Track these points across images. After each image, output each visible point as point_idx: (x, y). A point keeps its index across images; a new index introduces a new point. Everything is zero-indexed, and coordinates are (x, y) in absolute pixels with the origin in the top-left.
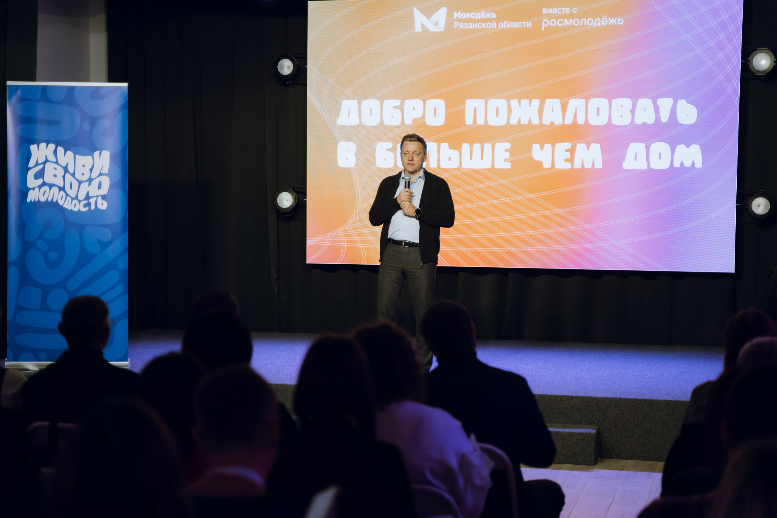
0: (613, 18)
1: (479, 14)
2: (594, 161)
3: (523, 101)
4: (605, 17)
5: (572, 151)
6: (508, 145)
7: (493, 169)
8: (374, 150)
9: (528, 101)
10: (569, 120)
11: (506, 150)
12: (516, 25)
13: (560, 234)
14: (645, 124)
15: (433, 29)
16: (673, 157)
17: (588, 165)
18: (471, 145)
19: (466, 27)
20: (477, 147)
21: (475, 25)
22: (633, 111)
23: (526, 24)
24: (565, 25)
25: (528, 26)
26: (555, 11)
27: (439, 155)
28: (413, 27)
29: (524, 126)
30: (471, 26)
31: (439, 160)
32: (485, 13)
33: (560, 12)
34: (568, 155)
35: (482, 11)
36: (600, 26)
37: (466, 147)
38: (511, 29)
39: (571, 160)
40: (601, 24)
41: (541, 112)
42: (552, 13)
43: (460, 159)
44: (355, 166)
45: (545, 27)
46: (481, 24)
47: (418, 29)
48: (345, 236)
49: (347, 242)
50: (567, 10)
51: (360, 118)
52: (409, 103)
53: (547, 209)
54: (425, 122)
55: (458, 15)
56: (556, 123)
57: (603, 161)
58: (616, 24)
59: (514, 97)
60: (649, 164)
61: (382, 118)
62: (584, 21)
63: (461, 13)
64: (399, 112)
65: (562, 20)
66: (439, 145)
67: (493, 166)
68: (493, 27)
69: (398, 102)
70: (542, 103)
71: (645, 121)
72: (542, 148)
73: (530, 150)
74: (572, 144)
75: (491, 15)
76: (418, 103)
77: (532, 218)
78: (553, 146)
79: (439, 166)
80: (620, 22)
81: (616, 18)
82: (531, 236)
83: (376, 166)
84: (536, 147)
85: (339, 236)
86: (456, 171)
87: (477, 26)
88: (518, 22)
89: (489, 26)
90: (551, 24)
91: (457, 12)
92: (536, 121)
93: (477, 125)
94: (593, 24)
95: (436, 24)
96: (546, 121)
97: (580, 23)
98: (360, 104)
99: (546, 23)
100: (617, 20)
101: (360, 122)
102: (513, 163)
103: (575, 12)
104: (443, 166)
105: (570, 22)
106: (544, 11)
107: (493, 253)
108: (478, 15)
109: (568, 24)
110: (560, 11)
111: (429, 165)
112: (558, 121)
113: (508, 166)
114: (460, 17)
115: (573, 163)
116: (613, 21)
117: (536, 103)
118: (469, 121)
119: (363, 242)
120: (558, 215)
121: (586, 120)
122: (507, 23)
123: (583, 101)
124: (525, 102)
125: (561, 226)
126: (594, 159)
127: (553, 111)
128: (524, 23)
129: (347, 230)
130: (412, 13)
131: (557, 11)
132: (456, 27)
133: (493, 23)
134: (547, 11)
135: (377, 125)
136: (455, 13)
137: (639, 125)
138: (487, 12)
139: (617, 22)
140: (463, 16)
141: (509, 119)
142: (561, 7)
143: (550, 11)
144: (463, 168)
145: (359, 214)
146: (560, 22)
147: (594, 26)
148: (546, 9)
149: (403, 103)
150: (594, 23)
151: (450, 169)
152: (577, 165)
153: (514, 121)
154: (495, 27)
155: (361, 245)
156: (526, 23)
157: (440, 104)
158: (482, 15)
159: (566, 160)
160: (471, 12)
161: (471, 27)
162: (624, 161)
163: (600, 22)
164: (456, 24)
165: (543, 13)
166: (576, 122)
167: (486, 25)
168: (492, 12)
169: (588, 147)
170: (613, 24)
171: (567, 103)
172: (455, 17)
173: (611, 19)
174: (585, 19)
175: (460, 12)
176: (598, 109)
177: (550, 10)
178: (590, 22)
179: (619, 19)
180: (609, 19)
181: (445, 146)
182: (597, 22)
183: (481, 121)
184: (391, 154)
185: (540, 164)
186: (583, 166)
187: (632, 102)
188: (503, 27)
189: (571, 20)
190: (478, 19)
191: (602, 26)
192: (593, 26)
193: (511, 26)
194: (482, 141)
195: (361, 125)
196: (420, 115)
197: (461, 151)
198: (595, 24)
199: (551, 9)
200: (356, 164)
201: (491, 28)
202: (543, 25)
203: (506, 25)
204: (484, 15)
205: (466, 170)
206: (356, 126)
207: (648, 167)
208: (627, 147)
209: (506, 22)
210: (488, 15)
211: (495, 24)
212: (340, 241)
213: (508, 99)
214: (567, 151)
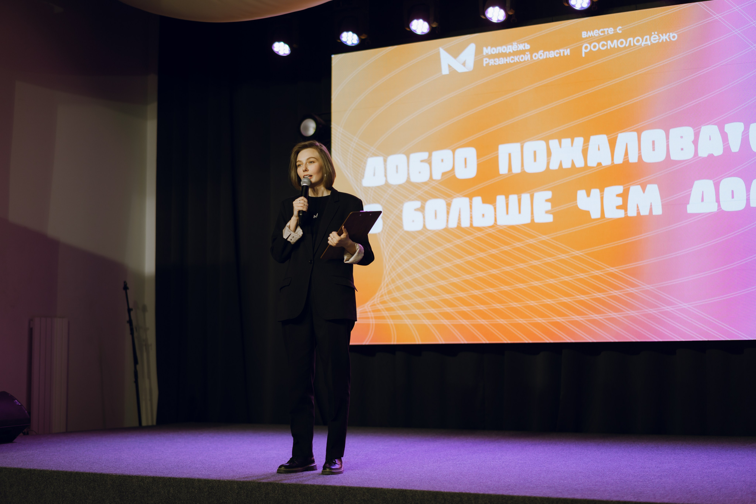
0: (664, 34)
1: (510, 46)
2: (651, 206)
3: (564, 141)
4: (655, 34)
5: (624, 196)
6: (548, 194)
7: (533, 225)
8: (401, 211)
9: (569, 140)
10: (619, 159)
11: (547, 201)
12: (552, 54)
13: (615, 298)
14: (711, 156)
15: (460, 69)
16: (749, 195)
17: (645, 212)
18: (507, 198)
19: (496, 63)
20: (513, 198)
21: (507, 60)
22: (695, 142)
23: (564, 52)
24: (609, 48)
25: (566, 54)
26: (596, 34)
27: (471, 211)
28: (440, 69)
29: (567, 170)
30: (502, 61)
31: (471, 217)
32: (517, 45)
33: (602, 34)
34: (619, 201)
35: (514, 44)
36: (650, 44)
37: (501, 199)
38: (547, 60)
39: (624, 207)
40: (651, 42)
41: (585, 152)
42: (593, 35)
43: (495, 215)
44: (382, 231)
45: (585, 53)
46: (513, 57)
47: (445, 71)
48: (373, 311)
49: (376, 318)
50: (611, 31)
51: (386, 176)
52: (437, 155)
53: (598, 268)
54: (455, 176)
55: (487, 51)
56: (604, 164)
57: (663, 205)
58: (668, 40)
59: (552, 137)
60: (719, 205)
61: (408, 174)
62: (630, 41)
63: (491, 48)
64: (426, 166)
65: (605, 43)
66: (471, 200)
67: (532, 220)
68: (526, 60)
69: (425, 155)
70: (586, 142)
71: (711, 153)
72: (588, 195)
73: (574, 198)
74: (624, 187)
75: (524, 46)
76: (446, 154)
77: (581, 280)
78: (602, 191)
79: (471, 224)
80: (674, 37)
81: (668, 34)
82: (582, 303)
83: (403, 230)
84: (581, 194)
85: (366, 312)
86: (490, 229)
87: (509, 60)
88: (554, 50)
89: (522, 58)
90: (593, 49)
91: (487, 48)
92: (580, 164)
93: (512, 173)
94: (641, 44)
95: (464, 64)
96: (592, 163)
97: (626, 44)
98: (385, 161)
99: (586, 48)
100: (669, 35)
101: (386, 181)
102: (555, 215)
103: (620, 32)
104: (475, 224)
105: (615, 44)
106: (583, 34)
107: (537, 325)
108: (510, 48)
109: (612, 46)
110: (602, 32)
111: (460, 224)
112: (606, 162)
113: (549, 218)
114: (490, 53)
115: (626, 209)
116: (664, 37)
117: (579, 141)
118: (503, 169)
119: (393, 317)
120: (612, 275)
121: (640, 157)
122: (542, 54)
123: (635, 134)
124: (566, 142)
125: (616, 288)
126: (651, 203)
127: (599, 149)
128: (562, 51)
129: (375, 305)
130: (438, 54)
131: (599, 34)
132: (486, 64)
133: (526, 55)
134: (587, 34)
135: (404, 184)
136: (485, 49)
137: (704, 158)
138: (519, 44)
139: (669, 38)
140: (494, 51)
141: (548, 164)
142: (603, 28)
143: (590, 34)
144: (499, 225)
145: (387, 285)
146: (603, 45)
147: (643, 45)
148: (585, 33)
149: (430, 156)
150: (642, 41)
151: (484, 227)
152: (632, 212)
153: (554, 166)
154: (529, 59)
155: (390, 322)
156: (563, 50)
157: (470, 153)
158: (514, 48)
159: (618, 207)
160: (501, 45)
161: (503, 63)
162: (688, 203)
163: (650, 40)
164: (486, 61)
165: (583, 37)
166: (628, 160)
167: (519, 59)
168: (524, 42)
169: (644, 190)
170: (664, 41)
171: (616, 138)
172: (484, 54)
173: (663, 35)
174: (631, 39)
175: (489, 48)
176: (653, 142)
177: (590, 32)
178: (638, 41)
179: (672, 34)
180: (660, 35)
181: (477, 200)
182: (646, 40)
183: (516, 169)
184: (419, 214)
185: (588, 213)
186: (638, 213)
187: (694, 131)
188: (539, 59)
189: (615, 41)
190: (510, 52)
191: (653, 44)
192: (641, 46)
193: (546, 56)
194: (519, 192)
195: (387, 185)
196: (449, 168)
197: (495, 205)
198: (644, 43)
199: (592, 32)
200: (383, 228)
201: (525, 61)
202: (584, 50)
203: (541, 55)
204: (517, 47)
205: (501, 227)
206: (382, 186)
207: (718, 210)
208: (691, 186)
209: (541, 52)
210: (521, 47)
211: (529, 56)
212: (368, 318)
213: (547, 140)
214: (618, 195)
